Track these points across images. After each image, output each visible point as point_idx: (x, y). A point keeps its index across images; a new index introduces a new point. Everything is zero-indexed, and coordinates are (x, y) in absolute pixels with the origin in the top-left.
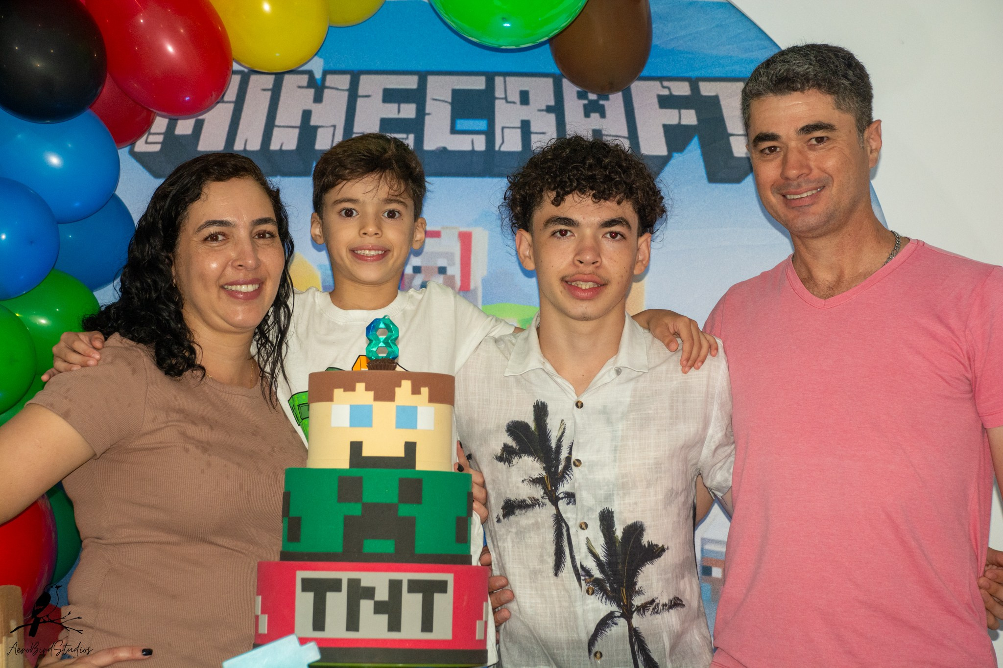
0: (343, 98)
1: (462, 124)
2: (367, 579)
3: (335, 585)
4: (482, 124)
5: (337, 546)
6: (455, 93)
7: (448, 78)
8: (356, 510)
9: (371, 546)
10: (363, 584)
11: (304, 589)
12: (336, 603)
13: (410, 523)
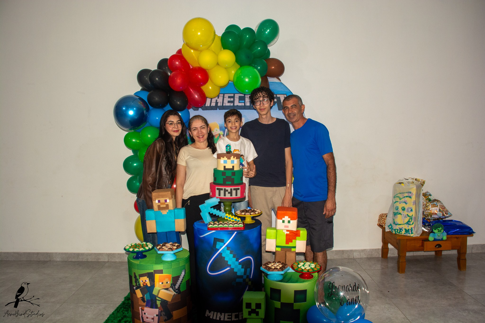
0: (222, 98)
1: (240, 101)
2: (227, 188)
3: (222, 189)
4: (243, 101)
5: (222, 183)
6: (239, 96)
7: (238, 94)
8: (225, 177)
9: (227, 183)
10: (226, 189)
11: (217, 190)
12: (222, 192)
13: (233, 179)
